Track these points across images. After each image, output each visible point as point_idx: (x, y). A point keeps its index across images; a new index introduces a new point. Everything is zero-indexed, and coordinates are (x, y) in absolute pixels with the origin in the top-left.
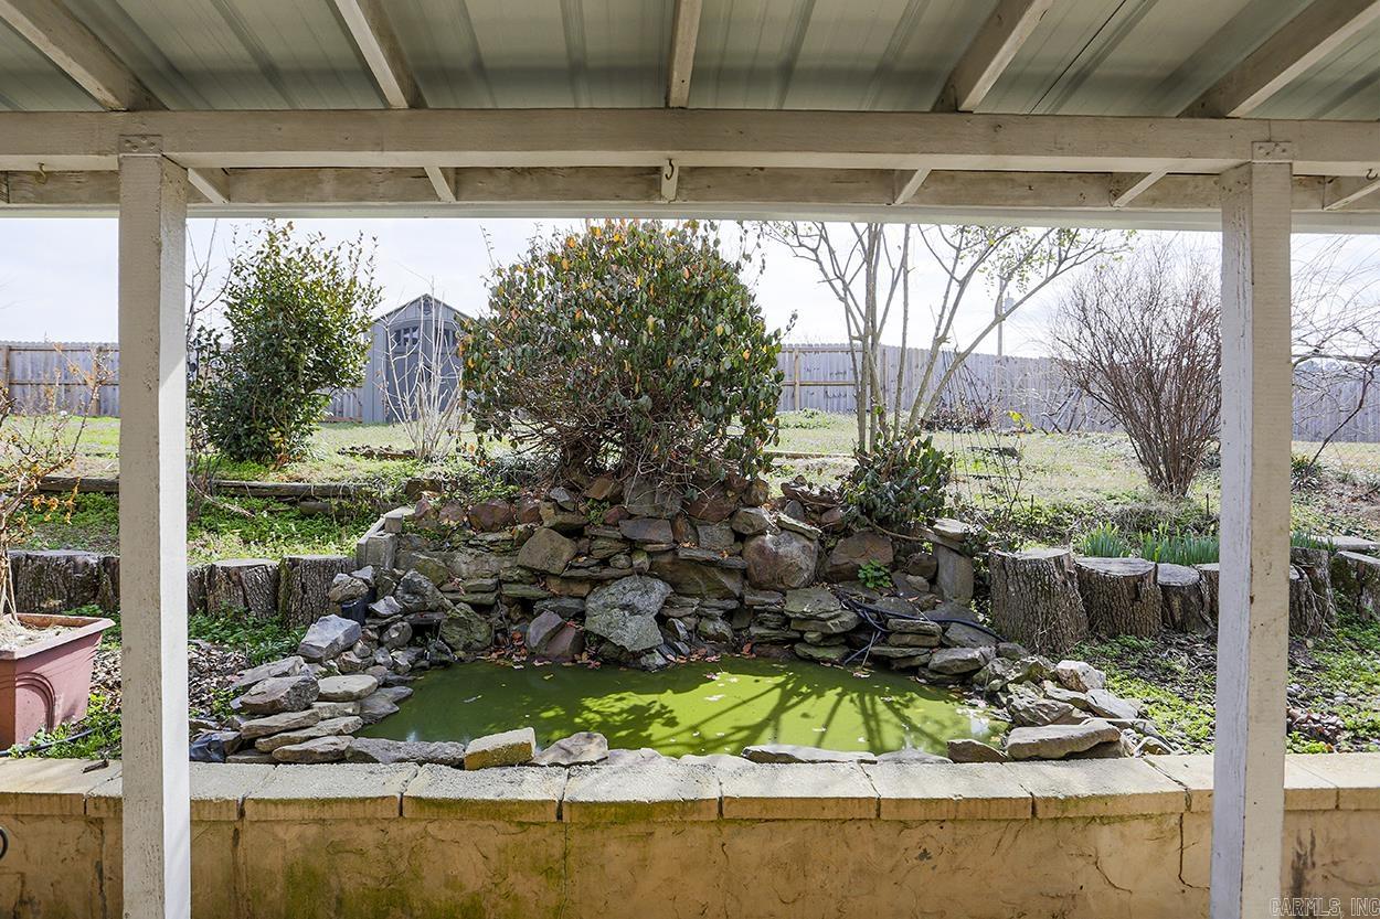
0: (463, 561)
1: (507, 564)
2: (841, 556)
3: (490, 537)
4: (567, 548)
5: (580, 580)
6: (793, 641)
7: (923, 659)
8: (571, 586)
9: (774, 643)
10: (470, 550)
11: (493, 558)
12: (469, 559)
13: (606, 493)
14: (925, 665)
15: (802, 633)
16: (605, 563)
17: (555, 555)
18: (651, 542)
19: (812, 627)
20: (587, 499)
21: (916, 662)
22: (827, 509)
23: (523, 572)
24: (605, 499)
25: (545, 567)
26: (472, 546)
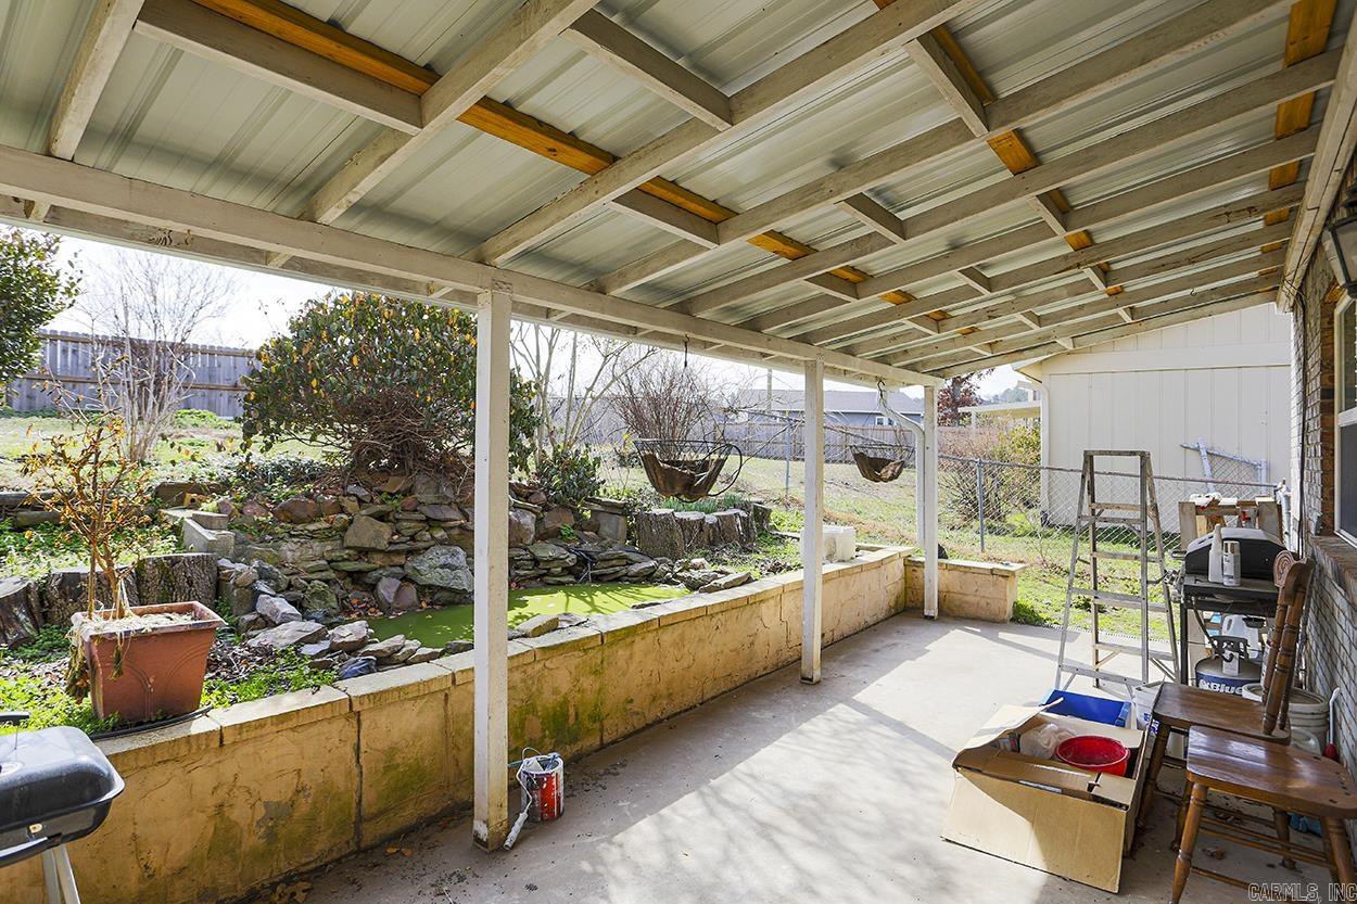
0: (289, 550)
1: (329, 548)
2: (549, 524)
3: (312, 527)
4: (385, 530)
5: (398, 552)
6: (544, 575)
7: (624, 571)
8: (393, 558)
9: (531, 579)
10: (296, 540)
11: (317, 543)
12: (294, 547)
13: (398, 488)
14: (626, 575)
15: (549, 569)
16: (413, 538)
17: (378, 535)
18: (451, 520)
19: (555, 565)
20: (380, 493)
21: (620, 575)
22: (532, 494)
23: (351, 552)
24: (398, 492)
25: (373, 545)
26: (294, 536)
